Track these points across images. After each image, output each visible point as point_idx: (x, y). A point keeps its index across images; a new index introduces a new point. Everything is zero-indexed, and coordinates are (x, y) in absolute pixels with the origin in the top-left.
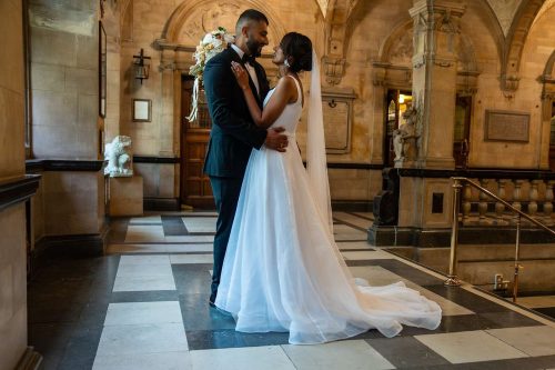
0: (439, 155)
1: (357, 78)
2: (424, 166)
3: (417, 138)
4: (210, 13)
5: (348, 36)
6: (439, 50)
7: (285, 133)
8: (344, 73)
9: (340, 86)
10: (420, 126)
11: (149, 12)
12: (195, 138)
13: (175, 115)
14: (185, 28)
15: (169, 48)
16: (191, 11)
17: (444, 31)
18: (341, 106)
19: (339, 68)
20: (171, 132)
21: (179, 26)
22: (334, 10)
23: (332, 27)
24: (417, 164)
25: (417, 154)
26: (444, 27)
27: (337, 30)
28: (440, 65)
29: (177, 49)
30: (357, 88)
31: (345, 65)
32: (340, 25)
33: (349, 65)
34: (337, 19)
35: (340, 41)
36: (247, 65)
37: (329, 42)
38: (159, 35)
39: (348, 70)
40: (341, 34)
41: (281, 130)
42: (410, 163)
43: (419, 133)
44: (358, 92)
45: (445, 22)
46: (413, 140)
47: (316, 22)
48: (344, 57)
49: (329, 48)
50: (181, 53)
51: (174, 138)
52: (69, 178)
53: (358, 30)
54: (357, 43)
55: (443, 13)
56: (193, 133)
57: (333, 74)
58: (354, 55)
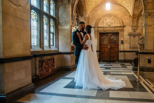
0: (149, 48)
1: (141, 30)
2: (145, 51)
3: (144, 45)
4: (105, 19)
5: (138, 20)
6: (148, 22)
7: (87, 46)
8: (137, 29)
9: (136, 32)
10: (144, 41)
11: (92, 21)
12: (103, 46)
13: (98, 41)
14: (100, 23)
15: (96, 27)
16: (100, 19)
17: (149, 17)
18: (137, 37)
19: (136, 28)
20: (97, 45)
21: (98, 23)
22: (133, 14)
23: (133, 19)
24: (144, 51)
25: (144, 48)
26: (150, 16)
27: (135, 19)
28: (149, 26)
29: (98, 27)
30: (141, 32)
31: (137, 27)
32: (135, 18)
33: (138, 27)
34: (134, 16)
35: (136, 21)
36: (81, 33)
37: (133, 22)
38: (94, 25)
39: (138, 28)
40: (136, 20)
41: (86, 45)
42: (142, 51)
43: (144, 43)
44: (141, 33)
45: (149, 15)
46: (142, 45)
47: (130, 18)
48: (137, 25)
49: (133, 24)
50: (99, 28)
51: (98, 46)
52: (65, 56)
53: (140, 18)
54: (140, 21)
55: (149, 13)
56: (102, 45)
57: (134, 29)
58: (139, 24)
